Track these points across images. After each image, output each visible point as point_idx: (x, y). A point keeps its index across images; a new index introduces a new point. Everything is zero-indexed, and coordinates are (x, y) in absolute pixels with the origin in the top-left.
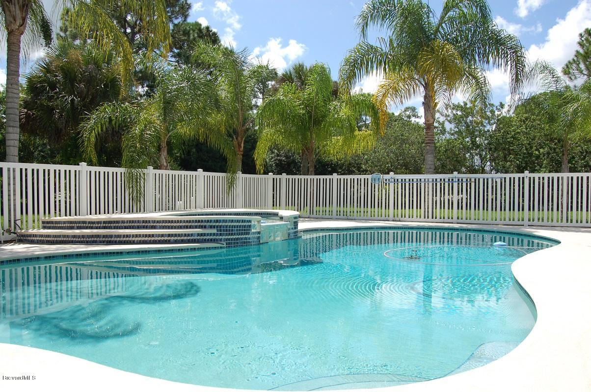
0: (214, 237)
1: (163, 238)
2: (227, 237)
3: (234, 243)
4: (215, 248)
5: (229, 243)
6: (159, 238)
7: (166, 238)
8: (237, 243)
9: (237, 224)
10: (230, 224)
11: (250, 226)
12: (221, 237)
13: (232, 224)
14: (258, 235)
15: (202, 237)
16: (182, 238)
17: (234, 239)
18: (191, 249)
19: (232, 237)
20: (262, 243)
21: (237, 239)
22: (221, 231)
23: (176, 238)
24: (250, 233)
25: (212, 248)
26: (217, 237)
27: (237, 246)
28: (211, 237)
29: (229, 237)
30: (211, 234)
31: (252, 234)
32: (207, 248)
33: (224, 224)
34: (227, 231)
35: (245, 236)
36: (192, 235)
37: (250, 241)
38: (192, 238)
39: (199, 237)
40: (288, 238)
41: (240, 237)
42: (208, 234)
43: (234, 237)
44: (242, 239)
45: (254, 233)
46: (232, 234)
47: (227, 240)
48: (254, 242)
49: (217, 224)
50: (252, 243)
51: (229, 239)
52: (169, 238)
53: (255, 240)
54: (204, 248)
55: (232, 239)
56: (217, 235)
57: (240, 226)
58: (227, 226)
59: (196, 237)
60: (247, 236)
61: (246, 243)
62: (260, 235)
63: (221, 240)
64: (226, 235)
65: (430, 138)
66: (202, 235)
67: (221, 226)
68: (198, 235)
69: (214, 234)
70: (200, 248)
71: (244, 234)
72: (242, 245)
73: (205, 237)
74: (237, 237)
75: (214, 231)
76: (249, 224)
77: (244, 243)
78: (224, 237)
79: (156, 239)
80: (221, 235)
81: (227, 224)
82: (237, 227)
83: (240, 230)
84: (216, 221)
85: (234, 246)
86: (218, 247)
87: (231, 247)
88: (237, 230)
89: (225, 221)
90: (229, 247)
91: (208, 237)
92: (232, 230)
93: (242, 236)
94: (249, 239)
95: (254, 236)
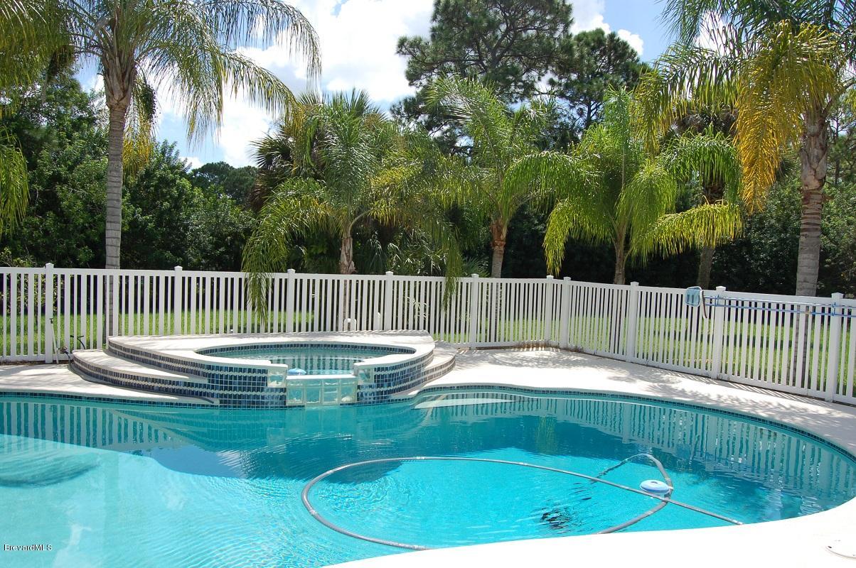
0: (205, 390)
1: (146, 383)
2: (221, 392)
3: (235, 402)
4: (203, 405)
5: (225, 402)
6: (143, 383)
7: (150, 384)
8: (240, 402)
9: (241, 374)
10: (226, 373)
11: (264, 379)
12: (212, 391)
13: (231, 373)
14: (282, 394)
15: (189, 388)
16: (167, 386)
17: (235, 396)
18: (167, 404)
19: (230, 392)
20: (290, 407)
21: (240, 396)
22: (213, 382)
23: (160, 385)
24: (265, 390)
25: (199, 405)
26: (209, 391)
27: (239, 407)
28: (201, 390)
29: (226, 392)
30: (200, 386)
31: (268, 390)
32: (190, 405)
33: (218, 372)
34: (221, 383)
35: (254, 393)
36: (177, 383)
37: (265, 400)
38: (177, 387)
39: (185, 388)
40: (356, 402)
41: (244, 393)
42: (197, 385)
43: (235, 393)
44: (249, 397)
45: (272, 390)
46: (230, 389)
47: (221, 396)
48: (272, 403)
49: (209, 371)
50: (269, 405)
51: (226, 396)
52: (153, 384)
53: (275, 400)
54: (186, 405)
55: (230, 396)
56: (209, 387)
57: (245, 378)
58: (222, 376)
59: (181, 387)
60: (258, 393)
61: (257, 404)
62: (285, 394)
63: (213, 395)
64: (221, 388)
65: (809, 221)
66: (189, 384)
67: (213, 375)
68: (185, 384)
69: (205, 386)
70: (180, 404)
71: (254, 390)
72: (249, 407)
73: (193, 389)
74: (240, 393)
75: (205, 381)
76: (264, 375)
77: (254, 403)
78: (217, 392)
79: (140, 382)
80: (213, 387)
81: (221, 373)
82: (240, 377)
83: (245, 384)
84: (209, 367)
85: (234, 407)
86: (207, 406)
87: (229, 407)
88: (240, 383)
89: (219, 368)
90: (225, 406)
91: (197, 389)
92: (231, 383)
93: (249, 393)
94: (263, 397)
95: (272, 394)
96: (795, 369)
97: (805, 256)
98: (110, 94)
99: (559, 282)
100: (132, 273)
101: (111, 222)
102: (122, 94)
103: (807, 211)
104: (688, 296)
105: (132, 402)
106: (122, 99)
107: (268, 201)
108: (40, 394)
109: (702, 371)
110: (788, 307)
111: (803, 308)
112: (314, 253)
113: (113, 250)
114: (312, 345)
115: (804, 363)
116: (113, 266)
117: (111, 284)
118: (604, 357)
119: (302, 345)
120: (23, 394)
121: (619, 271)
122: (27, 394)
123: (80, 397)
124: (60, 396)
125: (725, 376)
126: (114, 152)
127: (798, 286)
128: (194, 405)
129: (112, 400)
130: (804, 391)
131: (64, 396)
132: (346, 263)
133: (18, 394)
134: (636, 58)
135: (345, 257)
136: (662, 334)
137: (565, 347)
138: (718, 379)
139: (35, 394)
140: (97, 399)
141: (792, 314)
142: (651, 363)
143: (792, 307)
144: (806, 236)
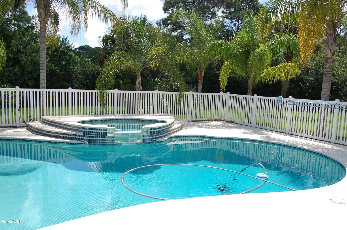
0: (82, 137)
1: (58, 135)
2: (88, 138)
3: (94, 142)
4: (81, 144)
5: (90, 142)
6: (57, 135)
7: (59, 135)
8: (96, 142)
9: (96, 131)
10: (90, 131)
11: (106, 133)
13: (92, 131)
14: (113, 139)
15: (75, 137)
16: (66, 136)
17: (94, 140)
18: (66, 143)
19: (92, 138)
20: (116, 144)
21: (96, 140)
22: (85, 134)
23: (63, 136)
24: (106, 137)
25: (79, 144)
27: (95, 144)
28: (80, 137)
29: (90, 138)
31: (107, 138)
32: (76, 143)
33: (87, 130)
34: (88, 134)
35: (101, 139)
36: (70, 135)
37: (106, 142)
38: (70, 136)
39: (74, 137)
40: (143, 142)
41: (97, 139)
42: (78, 136)
43: (94, 138)
44: (99, 140)
45: (109, 137)
46: (92, 137)
47: (88, 140)
48: (109, 143)
49: (83, 130)
50: (107, 144)
51: (90, 140)
52: (60, 135)
53: (110, 142)
54: (74, 143)
55: (92, 140)
57: (98, 132)
58: (88, 132)
59: (72, 136)
60: (103, 139)
61: (103, 143)
62: (114, 139)
63: (85, 140)
64: (88, 137)
65: (327, 70)
66: (75, 135)
67: (85, 131)
68: (74, 135)
69: (81, 136)
70: (72, 143)
71: (101, 137)
72: (100, 144)
73: (77, 137)
74: (96, 139)
75: (82, 134)
76: (105, 131)
77: (101, 142)
78: (86, 138)
79: (55, 135)
80: (85, 136)
81: (88, 130)
82: (96, 132)
83: (98, 135)
84: (83, 128)
85: (94, 144)
86: (83, 144)
87: (92, 144)
88: (96, 135)
89: (87, 129)
90: (90, 144)
91: (78, 137)
92: (92, 135)
93: (99, 139)
94: (105, 140)
95: (109, 139)
96: (319, 130)
97: (325, 84)
98: (40, 16)
99: (225, 94)
100: (51, 90)
101: (42, 69)
102: (45, 16)
103: (327, 66)
104: (277, 100)
105: (52, 142)
106: (45, 18)
107: (106, 61)
108: (15, 139)
109: (282, 130)
110: (317, 105)
111: (323, 106)
112: (125, 82)
113: (43, 80)
114: (125, 120)
115: (323, 128)
116: (43, 88)
117: (43, 95)
118: (242, 125)
119: (121, 120)
120: (8, 139)
121: (249, 90)
122: (9, 139)
123: (31, 141)
124: (23, 140)
125: (291, 133)
126: (43, 41)
127: (322, 96)
128: (77, 143)
129: (44, 142)
130: (323, 139)
131: (25, 140)
132: (138, 86)
133: (6, 139)
134: (258, 2)
135: (138, 84)
136: (266, 116)
137: (227, 120)
138: (289, 134)
139: (13, 139)
140: (38, 141)
141: (319, 108)
142: (262, 127)
143: (319, 105)
144: (326, 76)
